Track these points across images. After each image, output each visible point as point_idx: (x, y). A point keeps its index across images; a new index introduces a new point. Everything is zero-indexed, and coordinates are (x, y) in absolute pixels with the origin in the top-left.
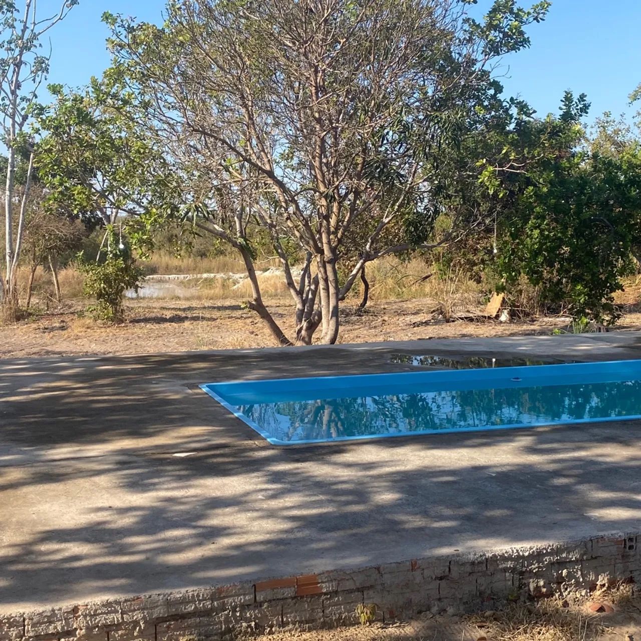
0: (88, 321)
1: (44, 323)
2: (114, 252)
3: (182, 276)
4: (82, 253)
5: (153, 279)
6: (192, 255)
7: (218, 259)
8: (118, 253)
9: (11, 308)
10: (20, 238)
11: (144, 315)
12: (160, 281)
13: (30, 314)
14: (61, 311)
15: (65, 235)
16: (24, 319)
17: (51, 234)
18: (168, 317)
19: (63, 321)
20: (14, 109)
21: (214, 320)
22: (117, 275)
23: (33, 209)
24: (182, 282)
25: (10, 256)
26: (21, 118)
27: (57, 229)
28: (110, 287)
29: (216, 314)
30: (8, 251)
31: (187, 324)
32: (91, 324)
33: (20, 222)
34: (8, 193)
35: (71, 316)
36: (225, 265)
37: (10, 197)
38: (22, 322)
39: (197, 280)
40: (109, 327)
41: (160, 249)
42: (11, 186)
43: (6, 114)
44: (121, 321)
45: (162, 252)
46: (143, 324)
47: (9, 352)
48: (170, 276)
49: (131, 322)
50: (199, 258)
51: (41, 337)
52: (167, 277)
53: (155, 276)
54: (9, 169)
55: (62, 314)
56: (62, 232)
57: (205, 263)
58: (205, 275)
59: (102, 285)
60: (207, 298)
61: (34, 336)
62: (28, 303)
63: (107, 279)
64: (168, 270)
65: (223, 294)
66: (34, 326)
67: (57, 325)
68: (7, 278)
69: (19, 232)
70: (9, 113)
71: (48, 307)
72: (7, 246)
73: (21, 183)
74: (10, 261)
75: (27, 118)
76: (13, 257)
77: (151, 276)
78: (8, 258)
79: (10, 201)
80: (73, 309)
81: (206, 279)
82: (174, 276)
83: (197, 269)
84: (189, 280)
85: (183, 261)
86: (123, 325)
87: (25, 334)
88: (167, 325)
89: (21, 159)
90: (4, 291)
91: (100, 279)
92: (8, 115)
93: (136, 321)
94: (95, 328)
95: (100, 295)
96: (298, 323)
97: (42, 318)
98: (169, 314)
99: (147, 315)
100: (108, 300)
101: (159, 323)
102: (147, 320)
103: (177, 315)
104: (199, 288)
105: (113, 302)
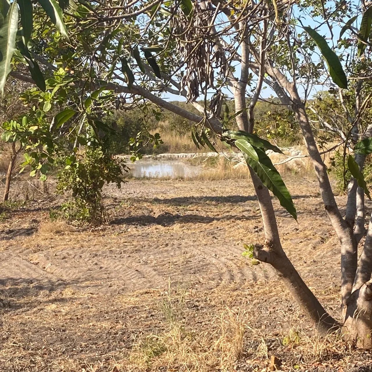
1: (14, 223)
3: (189, 155)
5: (164, 157)
11: (129, 213)
12: (170, 159)
14: (40, 206)
18: (156, 216)
19: (34, 221)
21: (209, 220)
24: (189, 160)
29: (213, 211)
31: (176, 227)
39: (203, 158)
40: (84, 230)
41: (172, 130)
44: (100, 222)
45: (174, 132)
46: (124, 227)
48: (179, 155)
49: (111, 223)
52: (176, 155)
53: (166, 155)
58: (209, 154)
64: (178, 149)
65: (225, 175)
67: (26, 226)
77: (162, 155)
81: (210, 158)
82: (183, 154)
84: (195, 158)
86: (101, 227)
88: (152, 229)
93: (118, 222)
94: (66, 232)
95: (76, 191)
96: (347, 279)
97: (15, 215)
98: (157, 211)
99: (132, 214)
100: (84, 197)
101: (145, 225)
102: (131, 221)
103: (166, 213)
104: (204, 166)
105: (90, 199)
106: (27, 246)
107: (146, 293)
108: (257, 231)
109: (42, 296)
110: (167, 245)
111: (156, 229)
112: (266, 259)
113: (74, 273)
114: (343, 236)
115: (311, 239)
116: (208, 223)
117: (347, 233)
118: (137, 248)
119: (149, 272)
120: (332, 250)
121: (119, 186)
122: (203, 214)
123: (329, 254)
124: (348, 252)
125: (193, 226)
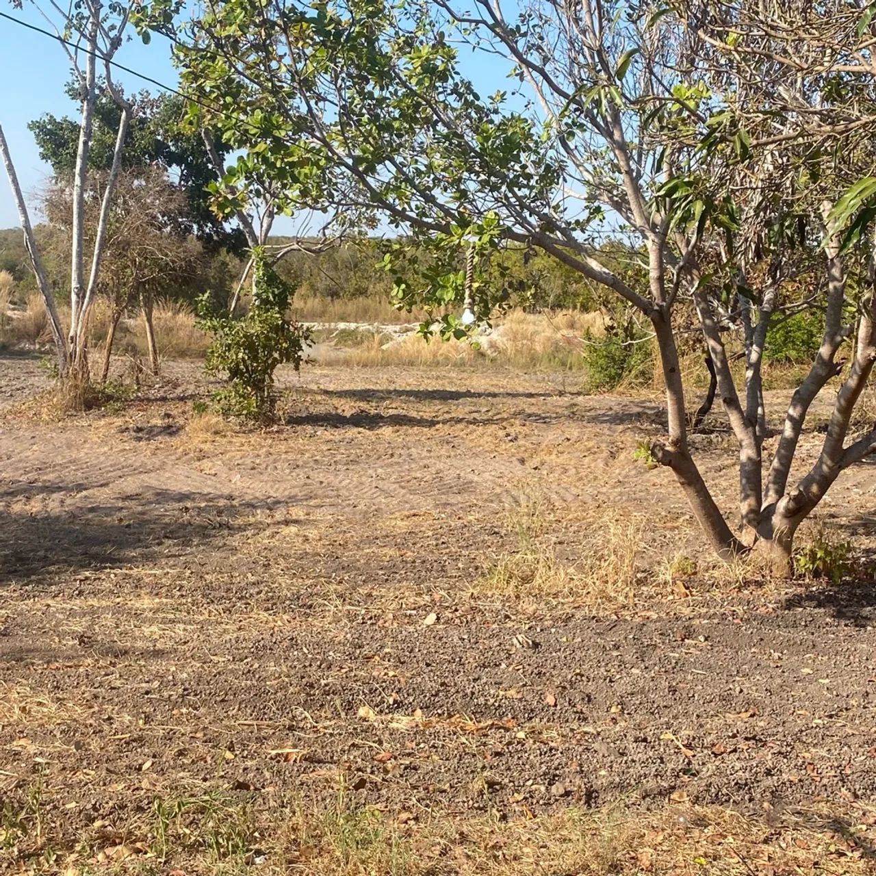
0: (214, 420)
1: (135, 417)
2: (264, 296)
4: (207, 295)
6: (318, 294)
7: (356, 302)
8: (271, 298)
9: (76, 387)
10: (98, 264)
11: (307, 408)
13: (109, 398)
14: (162, 394)
15: (173, 262)
16: (99, 407)
17: (146, 259)
18: (348, 415)
19: (168, 416)
20: (97, 25)
21: (432, 423)
22: (267, 337)
23: (116, 214)
25: (78, 295)
26: (108, 42)
27: (160, 250)
28: (255, 358)
30: (74, 284)
31: (387, 431)
32: (221, 426)
33: (99, 234)
34: (78, 181)
35: (181, 406)
36: (366, 311)
37: (83, 190)
38: (95, 412)
39: (330, 332)
40: (251, 431)
42: (83, 172)
43: (83, 35)
44: (270, 420)
46: (309, 429)
47: (80, 487)
49: (288, 423)
50: (330, 298)
51: (135, 450)
54: (82, 139)
55: (164, 399)
56: (166, 255)
57: (337, 307)
58: (342, 325)
59: (240, 355)
60: (358, 364)
61: (121, 447)
62: (105, 376)
63: (250, 345)
66: (118, 422)
67: (158, 422)
68: (72, 333)
69: (96, 252)
70: (87, 32)
71: (138, 384)
72: (74, 276)
73: (99, 168)
74: (78, 303)
75: (119, 44)
76: (84, 297)
78: (74, 297)
79: (81, 196)
80: (179, 390)
81: (343, 331)
83: (327, 315)
84: (318, 331)
85: (305, 303)
86: (275, 428)
87: (104, 442)
89: (100, 127)
90: (65, 356)
91: (238, 344)
92: (85, 36)
93: (295, 421)
94: (228, 433)
95: (235, 372)
96: (749, 492)
97: (129, 406)
98: (348, 408)
99: (311, 410)
100: (249, 381)
101: (337, 427)
102: (314, 420)
103: (362, 411)
104: (333, 343)
105: (258, 386)
106: (185, 450)
107: (414, 515)
108: (511, 441)
109: (260, 515)
110: (392, 455)
111: (359, 433)
112: (670, 461)
113: (285, 489)
114: (745, 438)
115: (595, 453)
116: (430, 426)
117: (751, 434)
118: (351, 458)
119: (395, 490)
120: (635, 467)
121: (297, 368)
122: (414, 414)
123: (633, 472)
124: (749, 459)
125: (410, 431)
